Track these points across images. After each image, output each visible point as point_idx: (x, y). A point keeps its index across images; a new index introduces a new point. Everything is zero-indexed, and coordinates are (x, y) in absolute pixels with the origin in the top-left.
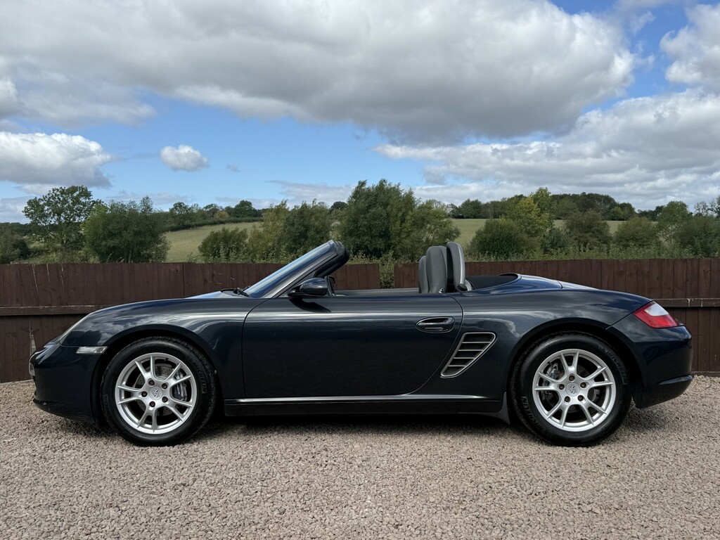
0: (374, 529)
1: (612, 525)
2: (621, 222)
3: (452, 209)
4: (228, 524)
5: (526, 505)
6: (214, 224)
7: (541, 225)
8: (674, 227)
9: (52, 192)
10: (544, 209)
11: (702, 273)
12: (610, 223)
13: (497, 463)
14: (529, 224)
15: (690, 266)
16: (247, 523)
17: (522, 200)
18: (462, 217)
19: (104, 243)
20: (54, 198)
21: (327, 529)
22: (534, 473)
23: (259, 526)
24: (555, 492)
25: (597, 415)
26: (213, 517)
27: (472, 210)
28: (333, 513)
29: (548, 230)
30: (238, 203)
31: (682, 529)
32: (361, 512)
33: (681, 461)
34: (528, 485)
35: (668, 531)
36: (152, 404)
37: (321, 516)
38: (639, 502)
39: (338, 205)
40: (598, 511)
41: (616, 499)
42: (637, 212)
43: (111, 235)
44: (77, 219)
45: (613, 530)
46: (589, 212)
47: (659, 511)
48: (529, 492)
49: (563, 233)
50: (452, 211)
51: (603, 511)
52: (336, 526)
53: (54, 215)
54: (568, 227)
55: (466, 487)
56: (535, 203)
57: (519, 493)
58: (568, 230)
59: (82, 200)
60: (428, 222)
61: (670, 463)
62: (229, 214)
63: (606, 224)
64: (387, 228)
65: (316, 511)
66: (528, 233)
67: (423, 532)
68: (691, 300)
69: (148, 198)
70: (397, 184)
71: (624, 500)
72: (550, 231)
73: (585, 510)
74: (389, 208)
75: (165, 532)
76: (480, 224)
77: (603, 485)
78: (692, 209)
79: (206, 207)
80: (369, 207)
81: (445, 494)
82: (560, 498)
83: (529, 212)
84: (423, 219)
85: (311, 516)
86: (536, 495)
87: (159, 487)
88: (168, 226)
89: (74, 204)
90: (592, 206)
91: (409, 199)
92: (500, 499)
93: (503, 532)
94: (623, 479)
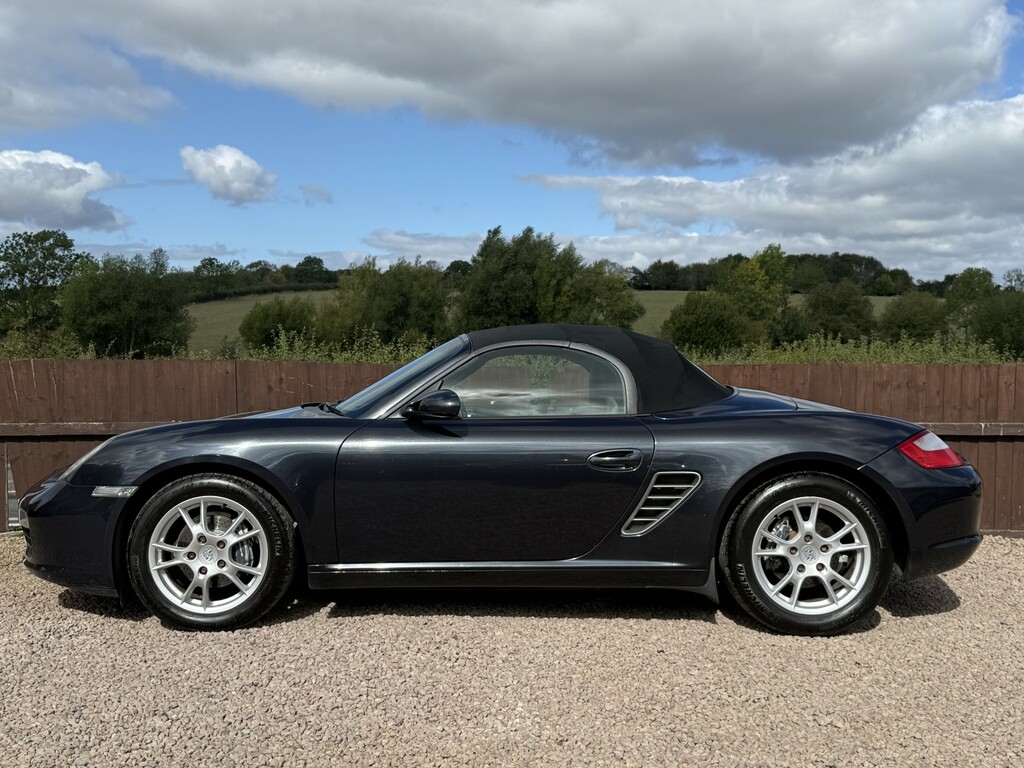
0: (530, 745)
1: (858, 743)
2: (890, 299)
3: (634, 275)
4: (325, 738)
5: (740, 715)
6: (265, 292)
7: (770, 301)
8: (971, 307)
9: (11, 239)
10: (774, 278)
11: (1002, 385)
12: (874, 299)
13: (700, 658)
14: (751, 300)
15: (985, 375)
16: (351, 738)
17: (742, 264)
18: (648, 288)
19: (91, 320)
20: (14, 249)
21: (464, 745)
22: (752, 673)
23: (368, 741)
24: (782, 698)
25: (844, 591)
26: (302, 729)
27: (664, 276)
28: (470, 725)
29: (780, 310)
30: (301, 260)
31: (954, 749)
32: (510, 723)
33: (960, 657)
34: (743, 690)
35: (935, 752)
36: (203, 570)
37: (454, 728)
38: (899, 714)
39: (457, 266)
40: (840, 724)
41: (867, 709)
42: (917, 284)
43: (103, 307)
44: (50, 282)
45: (860, 750)
46: (842, 283)
47: (924, 726)
48: (744, 698)
49: (803, 314)
50: (634, 278)
51: (848, 725)
52: (475, 742)
53: (14, 276)
54: (811, 306)
55: (656, 691)
56: (761, 268)
57: (730, 700)
58: (811, 311)
59: (59, 252)
60: (596, 295)
61: (945, 661)
62: (288, 277)
63: (867, 301)
64: (533, 304)
65: (446, 722)
66: (751, 314)
67: (597, 751)
68: (986, 426)
69: (161, 251)
70: (548, 235)
71: (877, 710)
72: (783, 311)
73: (822, 723)
74: (536, 273)
75: (236, 749)
76: (678, 298)
77: (848, 689)
78: (999, 280)
79: (252, 266)
80: (505, 270)
81: (626, 700)
82: (787, 706)
83: (752, 283)
84: (589, 290)
85: (440, 728)
86: (754, 701)
87: (219, 689)
88: (192, 294)
89: (45, 258)
90: (848, 273)
91: (569, 259)
92: (704, 707)
93: (708, 750)
94: (878, 682)
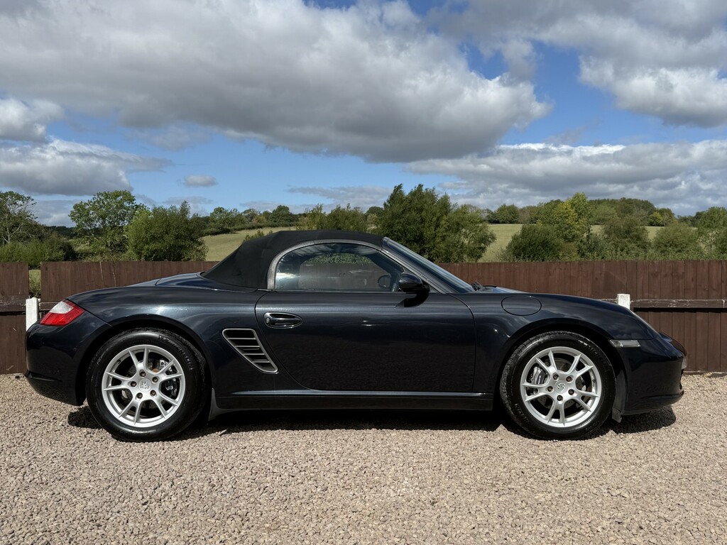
0: (412, 506)
1: (639, 507)
2: (659, 228)
3: (487, 214)
4: (275, 498)
5: (556, 488)
6: (253, 228)
7: (578, 230)
8: (714, 233)
9: (96, 197)
10: (581, 214)
12: (649, 228)
13: (530, 452)
14: (566, 229)
16: (292, 498)
17: (559, 205)
18: (497, 222)
19: (146, 247)
20: (98, 202)
21: (367, 504)
22: (566, 462)
23: (304, 500)
24: (585, 478)
26: (261, 492)
27: (507, 215)
28: (372, 491)
29: (585, 235)
30: (275, 208)
31: (707, 512)
32: (399, 491)
33: (710, 453)
34: (559, 472)
35: (694, 514)
37: (362, 494)
38: (667, 489)
39: (373, 210)
40: (626, 495)
41: (645, 485)
42: (677, 217)
43: (154, 238)
44: (121, 222)
45: (640, 512)
46: (627, 217)
47: (685, 497)
48: (559, 478)
49: (601, 238)
50: (488, 216)
51: (631, 495)
52: (375, 502)
53: (99, 219)
54: (606, 232)
55: (499, 472)
56: (572, 208)
57: (550, 479)
58: (606, 236)
59: (126, 204)
60: (463, 227)
61: (700, 455)
62: (267, 219)
63: (644, 229)
64: (422, 234)
65: (356, 489)
66: (565, 238)
67: (457, 509)
69: (186, 202)
70: (432, 188)
71: (652, 486)
72: (588, 236)
73: (614, 494)
74: (424, 213)
75: (217, 504)
76: (517, 229)
77: (632, 473)
79: (245, 212)
80: (404, 212)
81: (478, 478)
82: (590, 483)
83: (566, 217)
84: (458, 224)
85: (351, 493)
86: (566, 480)
87: (209, 466)
88: (208, 230)
89: (118, 208)
90: (630, 212)
91: (445, 203)
92: (532, 483)
93: (533, 511)
94: (652, 468)
